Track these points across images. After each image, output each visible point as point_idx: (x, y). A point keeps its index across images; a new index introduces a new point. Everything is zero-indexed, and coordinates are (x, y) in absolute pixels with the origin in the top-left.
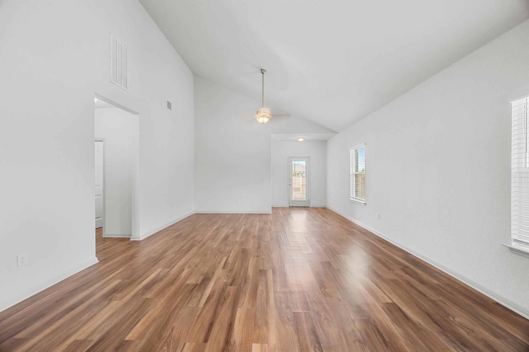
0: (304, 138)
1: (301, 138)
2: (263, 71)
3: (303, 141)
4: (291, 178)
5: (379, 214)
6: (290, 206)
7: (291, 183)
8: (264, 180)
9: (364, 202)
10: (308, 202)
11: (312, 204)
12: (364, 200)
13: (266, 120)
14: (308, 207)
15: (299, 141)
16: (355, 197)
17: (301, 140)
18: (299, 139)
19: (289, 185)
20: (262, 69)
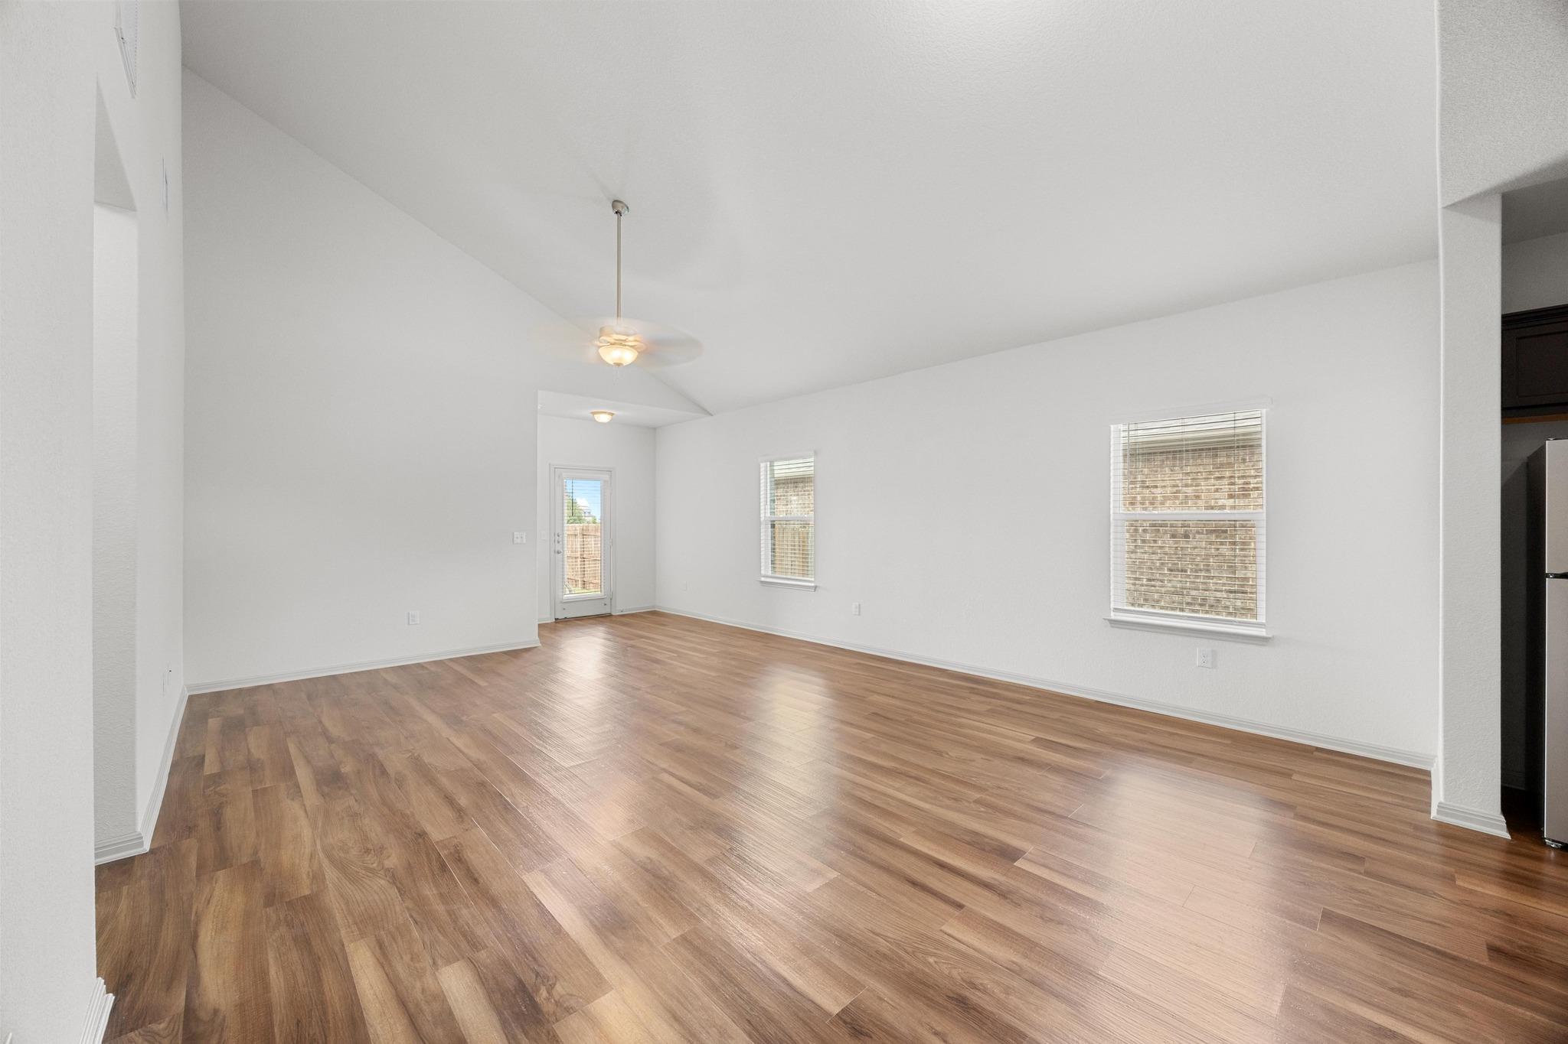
0: (612, 414)
1: (605, 413)
2: (618, 208)
3: (609, 422)
4: (558, 531)
5: (859, 605)
6: (556, 619)
7: (558, 547)
8: (515, 539)
9: (813, 585)
10: (608, 602)
11: (622, 606)
12: (813, 579)
13: (628, 356)
14: (610, 615)
15: (595, 421)
16: (770, 573)
17: (604, 418)
18: (596, 416)
19: (553, 553)
20: (615, 202)
